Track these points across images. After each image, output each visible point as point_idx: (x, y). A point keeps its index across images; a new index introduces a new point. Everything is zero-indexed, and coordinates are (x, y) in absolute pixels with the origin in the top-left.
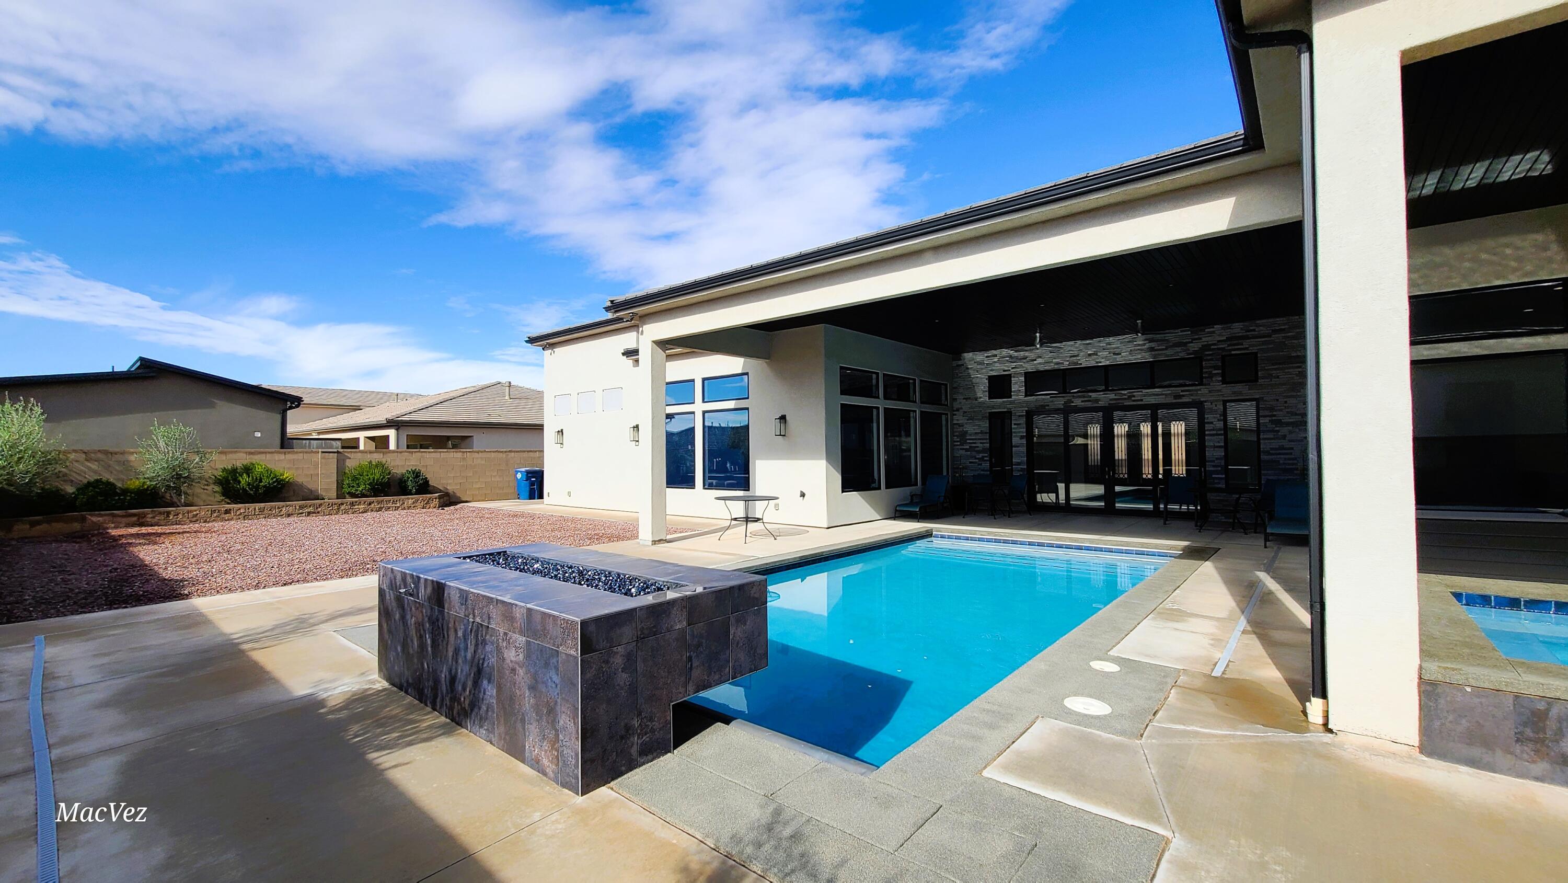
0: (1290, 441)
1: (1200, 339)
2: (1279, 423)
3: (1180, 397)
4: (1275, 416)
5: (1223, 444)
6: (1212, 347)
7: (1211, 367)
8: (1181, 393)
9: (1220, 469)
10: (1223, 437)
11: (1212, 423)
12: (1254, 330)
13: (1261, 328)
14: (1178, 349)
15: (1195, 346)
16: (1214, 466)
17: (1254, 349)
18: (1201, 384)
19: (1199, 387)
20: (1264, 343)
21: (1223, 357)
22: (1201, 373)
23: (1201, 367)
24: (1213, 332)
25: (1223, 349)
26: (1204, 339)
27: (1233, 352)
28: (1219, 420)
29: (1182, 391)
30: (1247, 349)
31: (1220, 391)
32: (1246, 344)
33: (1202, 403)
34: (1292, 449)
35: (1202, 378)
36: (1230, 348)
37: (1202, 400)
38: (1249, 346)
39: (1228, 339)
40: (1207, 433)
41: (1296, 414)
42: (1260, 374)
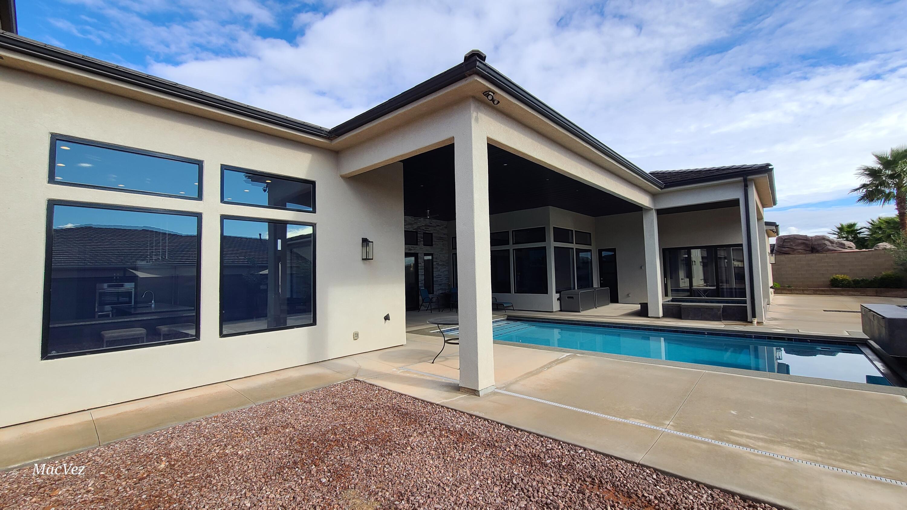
0: (441, 272)
1: (417, 223)
2: (438, 264)
3: (411, 250)
4: (437, 261)
5: (423, 274)
6: (421, 228)
7: (421, 237)
8: (412, 248)
9: (422, 285)
10: (423, 270)
11: (421, 263)
12: (431, 223)
13: (434, 223)
14: (410, 226)
15: (415, 226)
16: (421, 284)
17: (431, 232)
18: (417, 245)
19: (416, 246)
20: (434, 230)
21: (424, 233)
22: (417, 239)
23: (417, 237)
24: (421, 221)
25: (423, 229)
26: (418, 224)
27: (427, 232)
28: (423, 262)
29: (412, 247)
30: (429, 231)
31: (422, 249)
32: (430, 228)
33: (418, 254)
34: (441, 275)
35: (417, 242)
36: (426, 229)
37: (417, 252)
38: (431, 230)
39: (425, 225)
40: (419, 268)
41: (443, 261)
42: (434, 243)
